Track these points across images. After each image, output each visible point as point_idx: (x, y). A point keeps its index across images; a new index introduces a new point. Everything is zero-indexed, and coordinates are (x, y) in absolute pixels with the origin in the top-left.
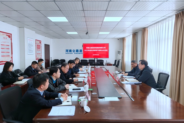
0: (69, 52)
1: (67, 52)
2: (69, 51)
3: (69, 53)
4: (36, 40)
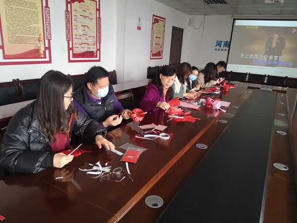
0: (222, 47)
1: (218, 47)
2: (223, 43)
3: (222, 50)
4: (154, 16)
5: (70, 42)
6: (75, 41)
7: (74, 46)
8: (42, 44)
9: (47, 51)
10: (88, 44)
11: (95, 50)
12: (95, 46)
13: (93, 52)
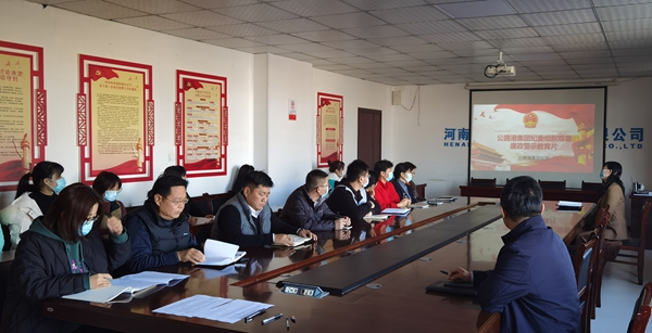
0: (456, 140)
1: (449, 140)
3: (457, 144)
5: (181, 147)
6: (188, 144)
7: (187, 152)
8: (141, 152)
9: (147, 162)
10: (207, 148)
11: (217, 157)
12: (218, 151)
13: (215, 160)
